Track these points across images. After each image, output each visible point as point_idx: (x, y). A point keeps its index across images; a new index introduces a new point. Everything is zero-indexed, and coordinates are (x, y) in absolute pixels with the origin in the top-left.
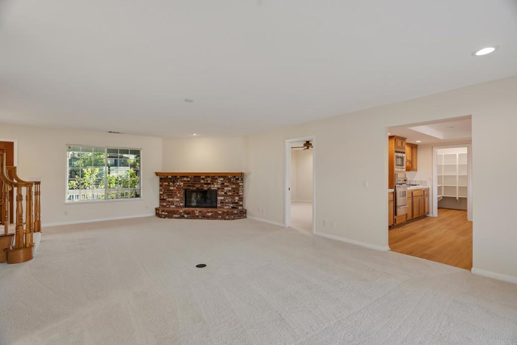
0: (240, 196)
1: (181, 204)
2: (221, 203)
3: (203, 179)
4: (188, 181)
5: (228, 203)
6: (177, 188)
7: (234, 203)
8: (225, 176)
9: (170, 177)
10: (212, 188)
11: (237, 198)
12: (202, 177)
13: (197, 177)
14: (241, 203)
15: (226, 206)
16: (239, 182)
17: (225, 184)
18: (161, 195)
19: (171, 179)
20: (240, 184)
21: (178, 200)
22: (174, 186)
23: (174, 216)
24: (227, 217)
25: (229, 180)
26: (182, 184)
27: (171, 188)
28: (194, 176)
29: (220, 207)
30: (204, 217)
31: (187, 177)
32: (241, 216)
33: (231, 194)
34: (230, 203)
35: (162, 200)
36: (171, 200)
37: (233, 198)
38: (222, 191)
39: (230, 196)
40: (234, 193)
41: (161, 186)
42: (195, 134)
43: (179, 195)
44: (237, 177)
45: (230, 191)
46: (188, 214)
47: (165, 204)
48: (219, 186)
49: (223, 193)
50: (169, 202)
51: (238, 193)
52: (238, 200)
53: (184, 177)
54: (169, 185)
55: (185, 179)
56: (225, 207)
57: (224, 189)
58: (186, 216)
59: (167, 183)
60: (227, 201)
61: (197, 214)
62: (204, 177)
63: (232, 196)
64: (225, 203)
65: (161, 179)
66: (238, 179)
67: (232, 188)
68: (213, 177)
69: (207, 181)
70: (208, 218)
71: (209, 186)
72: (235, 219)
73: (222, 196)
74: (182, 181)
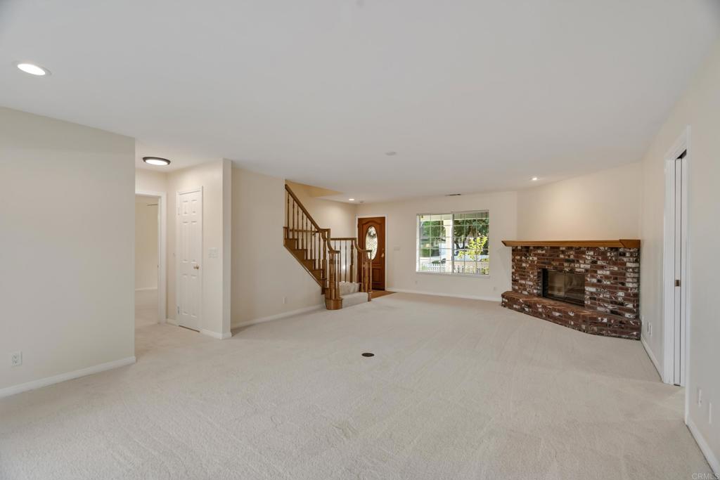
0: (627, 289)
1: (535, 291)
2: (590, 298)
3: (563, 252)
4: (543, 255)
5: (604, 300)
6: (530, 265)
7: (616, 303)
8: (595, 248)
9: (519, 248)
10: (578, 270)
11: (621, 294)
12: (561, 249)
13: (554, 248)
14: (630, 306)
15: (600, 305)
16: (625, 259)
17: (599, 263)
18: (513, 273)
19: (521, 250)
20: (629, 265)
21: (531, 283)
22: (527, 262)
23: (514, 306)
24: (584, 327)
25: (603, 254)
26: (535, 259)
27: (524, 265)
28: (551, 248)
29: (589, 307)
30: (549, 317)
31: (542, 248)
32: (623, 333)
33: (609, 283)
34: (607, 302)
35: (514, 281)
36: (523, 282)
37: (613, 293)
38: (593, 277)
39: (605, 287)
40: (616, 283)
41: (513, 260)
42: (535, 179)
43: (532, 276)
44: (621, 250)
45: (607, 277)
46: (529, 307)
47: (517, 288)
48: (588, 267)
49: (594, 280)
50: (521, 285)
51: (623, 284)
52: (624, 299)
53: (538, 248)
54: (521, 261)
55: (539, 252)
56: (599, 309)
57: (596, 272)
58: (527, 309)
59: (518, 257)
60: (601, 296)
61: (540, 310)
62: (564, 249)
63: (612, 289)
64: (599, 300)
65: (515, 251)
66: (624, 255)
67: (612, 273)
68: (578, 249)
69: (569, 256)
70: (555, 320)
71: (572, 265)
72: (603, 335)
73: (593, 285)
74: (535, 255)
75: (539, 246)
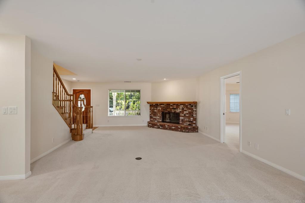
0: (194, 117)
1: (160, 120)
2: (182, 121)
3: (171, 106)
4: (164, 107)
5: (186, 121)
6: (158, 111)
7: (190, 122)
8: (184, 104)
10: (177, 112)
11: (192, 119)
12: (171, 105)
13: (168, 104)
14: (195, 122)
15: (185, 123)
16: (193, 108)
17: (185, 109)
18: (150, 114)
19: (155, 105)
20: (194, 109)
21: (159, 118)
22: (157, 110)
23: (155, 127)
24: (184, 131)
25: (187, 106)
26: (160, 108)
27: (155, 111)
28: (167, 104)
29: (181, 124)
30: (170, 129)
31: (163, 104)
32: (194, 131)
33: (188, 115)
34: (187, 122)
35: (151, 117)
36: (155, 117)
37: (189, 118)
38: (182, 114)
39: (187, 117)
40: (190, 115)
41: (150, 109)
42: (165, 79)
43: (159, 115)
44: (192, 105)
45: (187, 114)
46: (162, 126)
47: (152, 120)
48: (181, 110)
49: (183, 115)
50: (154, 118)
51: (192, 115)
52: (193, 120)
53: (161, 104)
54: (154, 109)
55: (162, 106)
56: (185, 124)
57: (183, 112)
58: (161, 127)
59: (153, 108)
60: (185, 120)
61: (167, 127)
62: (172, 105)
63: (189, 117)
64: (185, 121)
65: (150, 105)
66: (192, 106)
67: (189, 112)
68: (177, 105)
69: (174, 107)
70: (173, 130)
71: (175, 110)
72: (189, 132)
73: (183, 116)
74: (160, 107)
75: (162, 104)
